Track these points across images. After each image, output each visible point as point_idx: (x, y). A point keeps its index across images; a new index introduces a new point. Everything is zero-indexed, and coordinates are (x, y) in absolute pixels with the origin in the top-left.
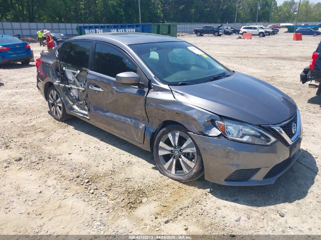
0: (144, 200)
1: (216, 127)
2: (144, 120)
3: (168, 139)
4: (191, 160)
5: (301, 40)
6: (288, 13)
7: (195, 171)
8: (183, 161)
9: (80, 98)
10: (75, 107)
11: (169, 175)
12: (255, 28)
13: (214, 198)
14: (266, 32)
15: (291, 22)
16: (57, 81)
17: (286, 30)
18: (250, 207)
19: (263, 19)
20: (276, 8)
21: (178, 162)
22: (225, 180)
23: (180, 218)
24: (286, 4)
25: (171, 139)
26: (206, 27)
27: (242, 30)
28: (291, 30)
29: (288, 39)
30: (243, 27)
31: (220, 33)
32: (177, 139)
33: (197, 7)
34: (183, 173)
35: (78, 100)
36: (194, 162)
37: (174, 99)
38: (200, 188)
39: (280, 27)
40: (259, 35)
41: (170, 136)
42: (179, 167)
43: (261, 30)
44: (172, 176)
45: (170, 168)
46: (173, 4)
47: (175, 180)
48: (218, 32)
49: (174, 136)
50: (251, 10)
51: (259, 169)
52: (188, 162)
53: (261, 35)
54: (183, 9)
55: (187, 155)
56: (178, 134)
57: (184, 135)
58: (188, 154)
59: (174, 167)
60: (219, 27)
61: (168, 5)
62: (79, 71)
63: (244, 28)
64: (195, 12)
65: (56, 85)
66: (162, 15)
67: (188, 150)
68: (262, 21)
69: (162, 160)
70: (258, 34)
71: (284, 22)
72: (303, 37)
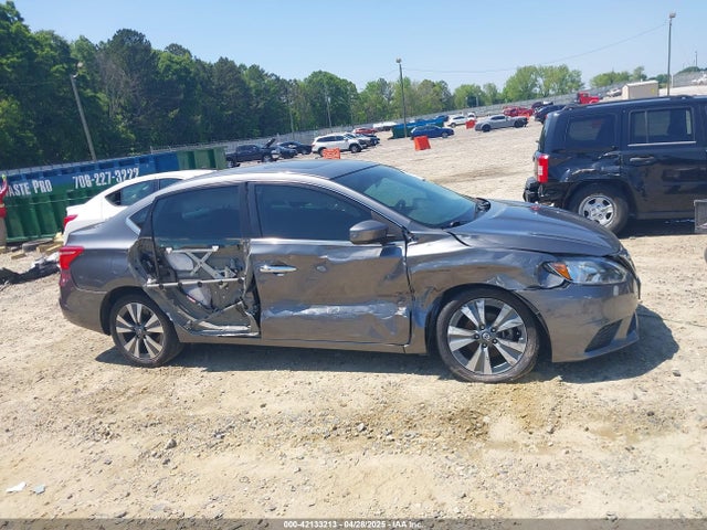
0: (486, 419)
1: (554, 273)
2: (402, 299)
3: (465, 318)
4: (515, 339)
5: (429, 147)
6: (380, 103)
7: (530, 354)
8: (502, 346)
9: (216, 303)
10: (204, 324)
11: (483, 378)
12: (340, 138)
13: (575, 386)
14: (362, 142)
15: (390, 119)
16: (149, 281)
17: (390, 134)
18: (632, 379)
19: (339, 120)
20: (357, 97)
21: (493, 351)
22: (587, 351)
23: (563, 420)
24: (371, 86)
25: (470, 316)
26: (244, 148)
27: (317, 145)
28: (399, 133)
29: (407, 149)
30: (317, 139)
31: (274, 157)
32: (482, 313)
33: (205, 109)
34: (508, 365)
35: (212, 307)
36: (522, 342)
37: (465, 247)
38: (542, 380)
39: (375, 132)
40: (350, 149)
41: (466, 311)
42: (496, 359)
43: (351, 141)
44: (487, 378)
45: (480, 367)
46: (153, 109)
47: (496, 383)
48: (270, 155)
49: (474, 310)
50: (313, 105)
51: (620, 321)
52: (513, 345)
53: (354, 149)
54: (176, 118)
55: (505, 335)
56: (481, 304)
57: (494, 303)
58: (506, 332)
59: (487, 363)
60: (269, 145)
61: (142, 113)
62: (215, 248)
63: (320, 141)
64: (203, 122)
65: (151, 289)
66: (133, 136)
67: (509, 325)
68: (339, 125)
69: (460, 359)
70: (347, 148)
71: (377, 121)
72: (432, 142)
